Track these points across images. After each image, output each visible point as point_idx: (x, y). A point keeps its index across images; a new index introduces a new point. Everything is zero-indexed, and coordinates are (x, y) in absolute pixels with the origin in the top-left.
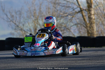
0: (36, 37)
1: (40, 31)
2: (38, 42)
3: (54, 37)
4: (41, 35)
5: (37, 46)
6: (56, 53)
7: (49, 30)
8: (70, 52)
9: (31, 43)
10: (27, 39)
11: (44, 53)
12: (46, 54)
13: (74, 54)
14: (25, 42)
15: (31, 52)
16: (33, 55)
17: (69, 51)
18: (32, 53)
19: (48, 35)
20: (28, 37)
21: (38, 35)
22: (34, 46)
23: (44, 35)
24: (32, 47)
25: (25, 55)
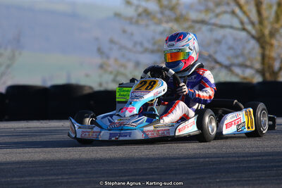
0: (133, 89)
3: (186, 89)
4: (147, 85)
5: (128, 114)
8: (225, 132)
10: (122, 93)
12: (150, 136)
15: (109, 130)
18: (111, 132)
20: (125, 89)
22: (120, 113)
23: (155, 82)
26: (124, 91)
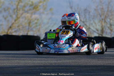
0: (60, 34)
1: (64, 28)
2: (62, 39)
4: (66, 32)
5: (61, 43)
6: (81, 51)
7: (73, 27)
8: (95, 51)
9: (54, 40)
10: (50, 36)
11: (68, 50)
12: (71, 52)
13: (99, 53)
14: (48, 38)
16: (56, 53)
17: (94, 49)
18: (55, 50)
19: (72, 32)
20: (51, 34)
21: (62, 31)
22: (58, 43)
23: (68, 31)
24: (55, 44)
25: (48, 52)
26: (51, 35)
